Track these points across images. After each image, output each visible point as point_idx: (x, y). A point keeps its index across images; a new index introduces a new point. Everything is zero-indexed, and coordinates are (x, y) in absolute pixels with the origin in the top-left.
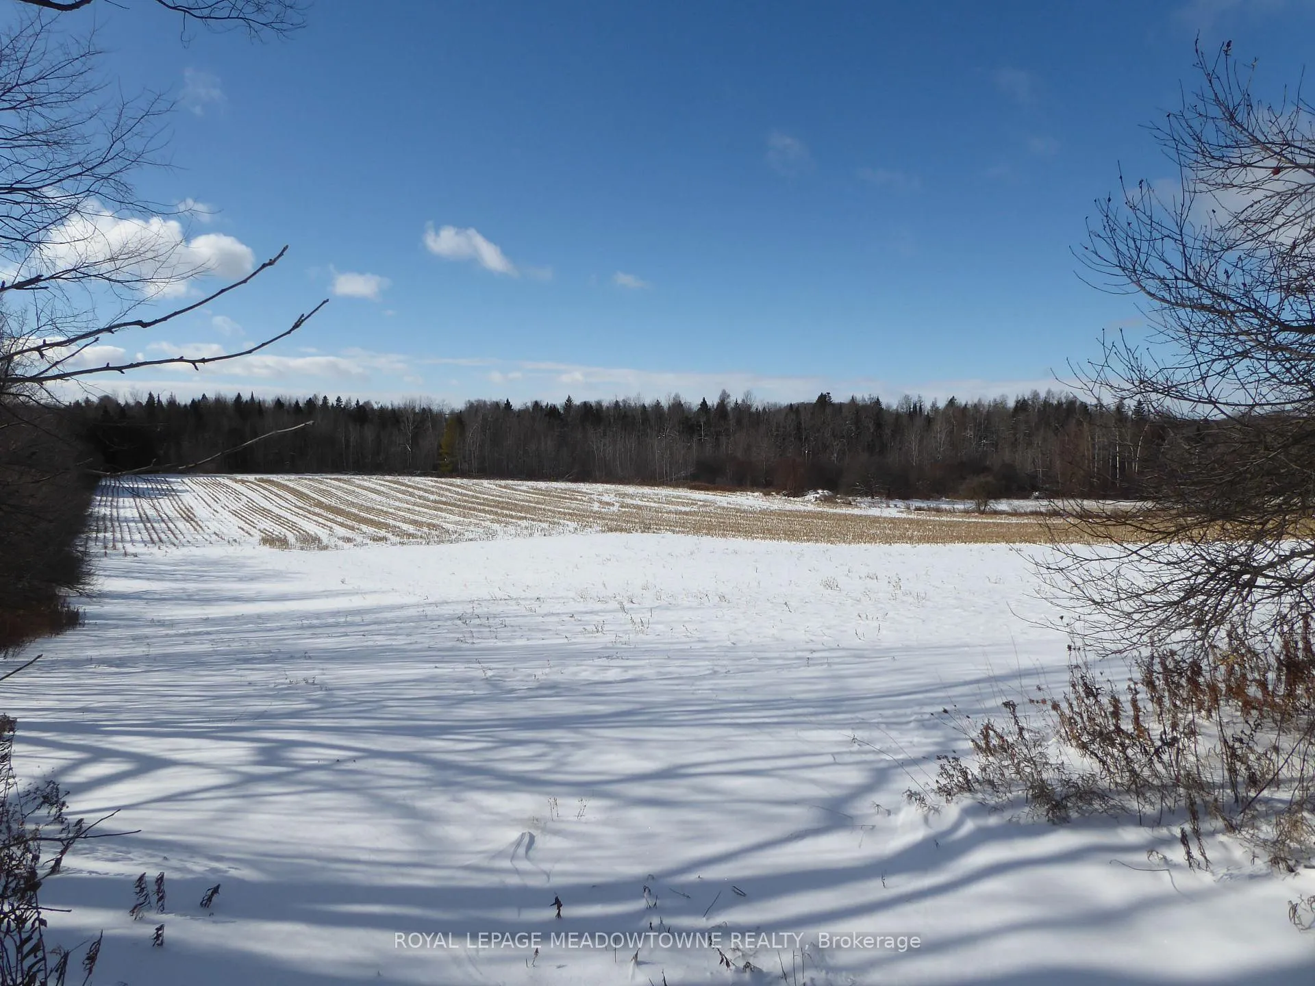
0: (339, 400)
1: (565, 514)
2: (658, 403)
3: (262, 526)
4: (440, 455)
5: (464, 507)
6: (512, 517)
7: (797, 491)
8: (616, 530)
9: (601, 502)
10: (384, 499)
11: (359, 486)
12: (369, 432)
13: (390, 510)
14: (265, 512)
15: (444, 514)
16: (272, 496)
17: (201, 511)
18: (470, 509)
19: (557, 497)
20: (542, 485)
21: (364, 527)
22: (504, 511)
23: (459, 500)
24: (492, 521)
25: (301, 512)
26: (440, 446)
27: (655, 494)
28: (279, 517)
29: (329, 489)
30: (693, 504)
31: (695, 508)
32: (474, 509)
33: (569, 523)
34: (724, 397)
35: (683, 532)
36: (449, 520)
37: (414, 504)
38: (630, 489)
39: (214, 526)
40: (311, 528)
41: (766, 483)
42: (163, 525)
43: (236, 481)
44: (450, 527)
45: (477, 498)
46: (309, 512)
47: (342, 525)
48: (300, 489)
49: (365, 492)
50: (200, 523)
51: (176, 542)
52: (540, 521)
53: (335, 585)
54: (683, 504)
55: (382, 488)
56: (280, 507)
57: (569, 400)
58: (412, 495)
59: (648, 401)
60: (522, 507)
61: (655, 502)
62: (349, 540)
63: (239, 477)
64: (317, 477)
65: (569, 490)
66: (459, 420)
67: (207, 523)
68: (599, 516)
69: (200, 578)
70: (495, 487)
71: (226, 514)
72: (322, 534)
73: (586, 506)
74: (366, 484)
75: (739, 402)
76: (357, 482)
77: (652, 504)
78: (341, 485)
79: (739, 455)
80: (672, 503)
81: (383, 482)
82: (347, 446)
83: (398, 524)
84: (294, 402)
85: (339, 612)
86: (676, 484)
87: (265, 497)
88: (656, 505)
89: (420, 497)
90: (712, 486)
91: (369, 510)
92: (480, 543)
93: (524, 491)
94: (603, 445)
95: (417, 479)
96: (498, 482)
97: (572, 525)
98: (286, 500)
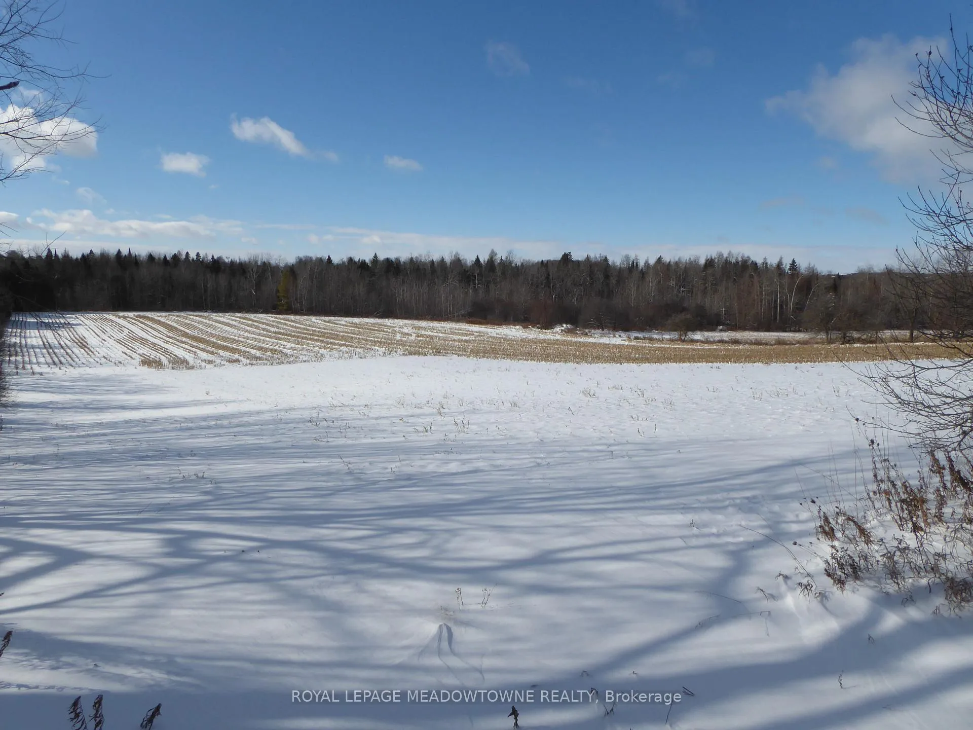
0: (198, 255)
1: (375, 341)
2: (443, 259)
3: (141, 352)
4: (278, 297)
5: (298, 337)
6: (335, 344)
7: (548, 325)
8: (415, 354)
9: (402, 333)
10: (236, 331)
11: (216, 321)
12: (223, 280)
13: (241, 339)
14: (143, 341)
15: (282, 342)
16: (150, 330)
17: (92, 340)
18: (302, 338)
19: (368, 329)
20: (356, 320)
21: (221, 352)
22: (329, 340)
23: (294, 332)
24: (320, 347)
25: (171, 340)
26: (278, 291)
27: (442, 327)
28: (155, 344)
29: (193, 323)
30: (470, 334)
31: (472, 338)
32: (306, 338)
33: (379, 348)
34: (493, 254)
35: (465, 355)
36: (287, 347)
37: (260, 335)
38: (423, 324)
39: (103, 352)
40: (180, 353)
41: (525, 319)
42: (62, 350)
43: (119, 317)
44: (288, 352)
45: (308, 330)
46: (178, 340)
47: (204, 350)
48: (170, 323)
49: (220, 326)
50: (92, 349)
51: (74, 364)
52: (357, 347)
53: (202, 397)
54: (463, 335)
55: (234, 323)
56: (155, 337)
57: (376, 256)
58: (257, 328)
59: (436, 257)
60: (342, 336)
61: (442, 333)
62: (210, 362)
63: (121, 314)
64: (182, 314)
65: (377, 324)
66: (292, 271)
67: (98, 349)
68: (400, 343)
69: (93, 391)
70: (320, 322)
71: (112, 342)
72: (189, 357)
73: (390, 336)
74: (218, 318)
75: (504, 258)
76: (214, 318)
77: (440, 335)
78: (202, 320)
79: (504, 297)
80: (455, 334)
81: (234, 318)
82: (206, 291)
83: (248, 350)
84: (162, 257)
85: (208, 417)
86: (458, 320)
87: (143, 329)
88: (443, 335)
89: (264, 330)
90: (485, 321)
91: (224, 339)
92: (314, 363)
93: (343, 325)
94: (403, 292)
95: (261, 316)
96: (323, 318)
97: (381, 350)
98: (159, 332)
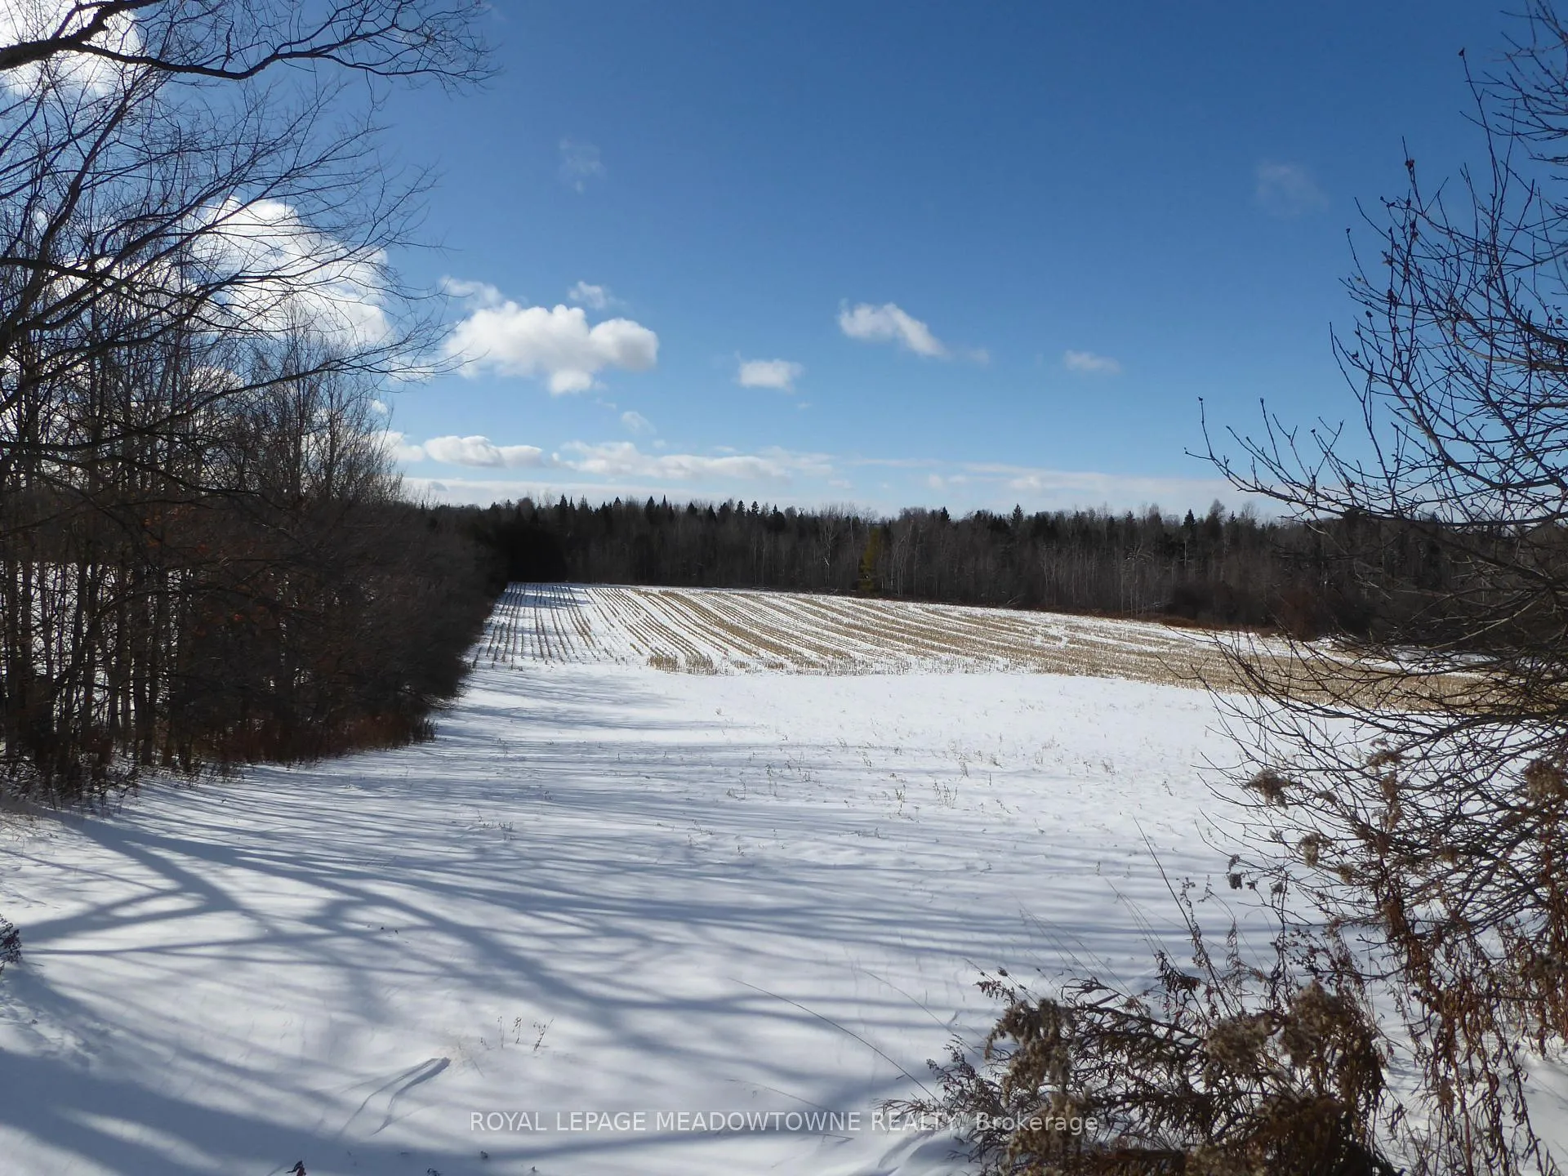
0: (755, 505)
1: (998, 647)
2: (1130, 516)
3: (653, 644)
4: (861, 571)
5: (880, 634)
6: (933, 648)
7: (1306, 631)
8: (1056, 671)
9: (1046, 635)
10: (792, 620)
11: (767, 604)
12: (785, 544)
13: (796, 633)
14: (661, 629)
15: (854, 641)
16: (673, 612)
17: (597, 625)
18: (886, 636)
19: (993, 626)
20: (978, 611)
21: (762, 652)
22: (926, 641)
23: (877, 625)
24: (909, 652)
25: (699, 630)
26: (862, 562)
27: (1116, 629)
28: (675, 635)
29: (734, 606)
30: (1163, 643)
31: (1165, 649)
32: (892, 637)
33: (999, 658)
34: (1217, 509)
35: (1140, 678)
36: (859, 648)
37: (826, 628)
38: (1086, 621)
39: (606, 642)
40: (705, 649)
41: (1263, 622)
42: (557, 638)
43: (640, 593)
44: (858, 656)
45: (898, 623)
46: (707, 630)
47: (739, 647)
48: (704, 605)
49: (772, 611)
50: (593, 637)
51: (564, 657)
52: (967, 655)
53: (709, 716)
54: (1150, 643)
55: (793, 608)
56: (679, 624)
57: (1018, 510)
58: (824, 616)
59: (1118, 511)
60: (949, 636)
61: (1114, 638)
62: (742, 665)
63: (644, 589)
64: (725, 592)
65: (1010, 618)
66: (886, 530)
67: (601, 639)
68: (1040, 652)
69: (576, 697)
70: (920, 611)
71: (622, 629)
72: (716, 657)
73: (1025, 639)
74: (775, 601)
75: (1237, 515)
76: (767, 599)
77: (1110, 641)
78: (749, 601)
79: (1233, 582)
80: (1136, 641)
81: (793, 601)
82: (759, 557)
83: (800, 649)
84: (707, 508)
86: (1147, 617)
87: (665, 612)
88: (1115, 642)
89: (833, 620)
90: (1193, 622)
91: (772, 631)
92: (888, 677)
93: (958, 619)
94: (1055, 566)
95: (834, 598)
96: (926, 606)
97: (1003, 661)
98: (687, 616)
